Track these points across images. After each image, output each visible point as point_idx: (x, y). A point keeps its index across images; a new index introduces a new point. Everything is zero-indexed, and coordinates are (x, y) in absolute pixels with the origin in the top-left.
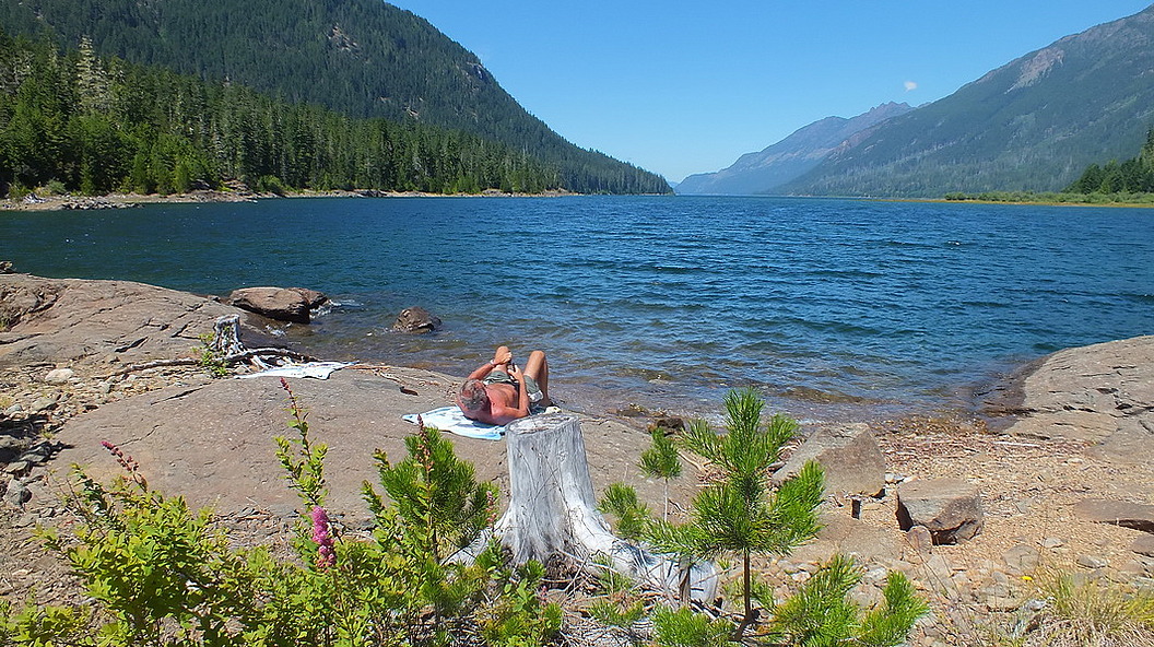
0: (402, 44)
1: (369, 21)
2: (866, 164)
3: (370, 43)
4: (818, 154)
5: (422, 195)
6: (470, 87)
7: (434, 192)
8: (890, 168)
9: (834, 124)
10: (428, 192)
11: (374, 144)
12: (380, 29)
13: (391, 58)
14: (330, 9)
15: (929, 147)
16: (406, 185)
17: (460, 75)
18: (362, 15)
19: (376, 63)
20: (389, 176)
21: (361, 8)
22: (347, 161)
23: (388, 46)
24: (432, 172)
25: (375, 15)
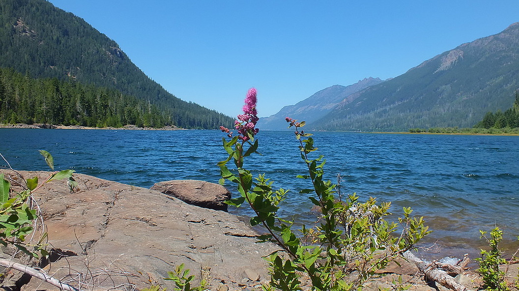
0: (66, 33)
1: (43, 18)
2: (358, 113)
3: (44, 31)
4: (330, 106)
5: (82, 128)
6: (111, 62)
7: (90, 126)
8: (371, 115)
9: (338, 89)
10: (86, 126)
11: (49, 94)
12: (51, 23)
13: (58, 41)
14: (15, 8)
15: (393, 103)
16: (71, 122)
17: (105, 54)
18: (38, 13)
19: (47, 44)
20: (59, 116)
21: (38, 9)
22: (29, 105)
23: (56, 34)
24: (89, 113)
25: (47, 14)
